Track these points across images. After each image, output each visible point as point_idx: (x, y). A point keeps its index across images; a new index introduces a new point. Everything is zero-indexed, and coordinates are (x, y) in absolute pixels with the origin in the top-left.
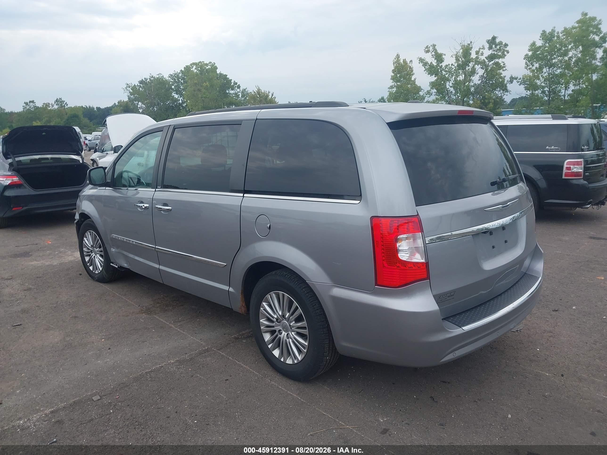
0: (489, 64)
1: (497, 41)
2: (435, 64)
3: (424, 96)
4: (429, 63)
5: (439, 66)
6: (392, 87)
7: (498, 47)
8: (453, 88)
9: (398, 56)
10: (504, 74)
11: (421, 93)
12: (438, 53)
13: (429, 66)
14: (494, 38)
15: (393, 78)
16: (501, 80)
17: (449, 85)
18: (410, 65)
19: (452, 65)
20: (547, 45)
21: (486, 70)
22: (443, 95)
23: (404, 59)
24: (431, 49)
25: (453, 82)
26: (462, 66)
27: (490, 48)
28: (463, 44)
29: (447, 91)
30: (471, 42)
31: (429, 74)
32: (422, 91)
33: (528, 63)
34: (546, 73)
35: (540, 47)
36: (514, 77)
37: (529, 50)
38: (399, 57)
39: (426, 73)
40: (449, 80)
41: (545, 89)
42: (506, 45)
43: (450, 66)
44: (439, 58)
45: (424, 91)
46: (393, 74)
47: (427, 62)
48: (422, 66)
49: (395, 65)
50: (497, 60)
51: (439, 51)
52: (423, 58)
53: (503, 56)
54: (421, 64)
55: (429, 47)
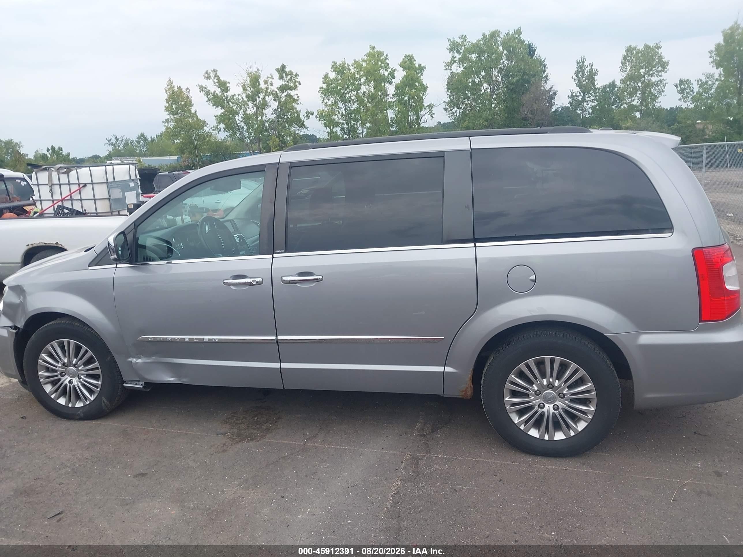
0: (282, 97)
1: (287, 70)
2: (220, 94)
3: (210, 132)
4: (212, 92)
5: (224, 96)
6: (167, 121)
7: (289, 77)
8: (243, 123)
9: (170, 82)
10: (298, 107)
11: (206, 129)
12: (222, 81)
13: (213, 95)
14: (283, 67)
15: (169, 110)
16: (296, 115)
17: (239, 118)
18: (187, 93)
19: (239, 95)
20: (340, 77)
21: (280, 102)
22: (233, 131)
23: (179, 86)
24: (212, 75)
25: (243, 116)
26: (252, 98)
27: (281, 78)
28: (250, 71)
29: (238, 126)
30: (258, 70)
31: (213, 105)
32: (207, 126)
33: (323, 96)
34: (342, 108)
35: (334, 79)
36: (310, 111)
37: (324, 83)
38: (172, 83)
39: (209, 104)
40: (237, 113)
41: (344, 126)
42: (297, 75)
43: (237, 96)
44: (223, 86)
45: (209, 126)
46: (167, 105)
47: (210, 91)
48: (204, 96)
49: (168, 93)
50: (289, 92)
51: (223, 79)
52: (204, 85)
53: (295, 88)
54: (202, 94)
55: (210, 73)
